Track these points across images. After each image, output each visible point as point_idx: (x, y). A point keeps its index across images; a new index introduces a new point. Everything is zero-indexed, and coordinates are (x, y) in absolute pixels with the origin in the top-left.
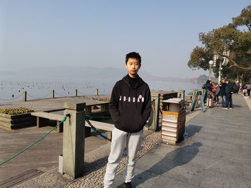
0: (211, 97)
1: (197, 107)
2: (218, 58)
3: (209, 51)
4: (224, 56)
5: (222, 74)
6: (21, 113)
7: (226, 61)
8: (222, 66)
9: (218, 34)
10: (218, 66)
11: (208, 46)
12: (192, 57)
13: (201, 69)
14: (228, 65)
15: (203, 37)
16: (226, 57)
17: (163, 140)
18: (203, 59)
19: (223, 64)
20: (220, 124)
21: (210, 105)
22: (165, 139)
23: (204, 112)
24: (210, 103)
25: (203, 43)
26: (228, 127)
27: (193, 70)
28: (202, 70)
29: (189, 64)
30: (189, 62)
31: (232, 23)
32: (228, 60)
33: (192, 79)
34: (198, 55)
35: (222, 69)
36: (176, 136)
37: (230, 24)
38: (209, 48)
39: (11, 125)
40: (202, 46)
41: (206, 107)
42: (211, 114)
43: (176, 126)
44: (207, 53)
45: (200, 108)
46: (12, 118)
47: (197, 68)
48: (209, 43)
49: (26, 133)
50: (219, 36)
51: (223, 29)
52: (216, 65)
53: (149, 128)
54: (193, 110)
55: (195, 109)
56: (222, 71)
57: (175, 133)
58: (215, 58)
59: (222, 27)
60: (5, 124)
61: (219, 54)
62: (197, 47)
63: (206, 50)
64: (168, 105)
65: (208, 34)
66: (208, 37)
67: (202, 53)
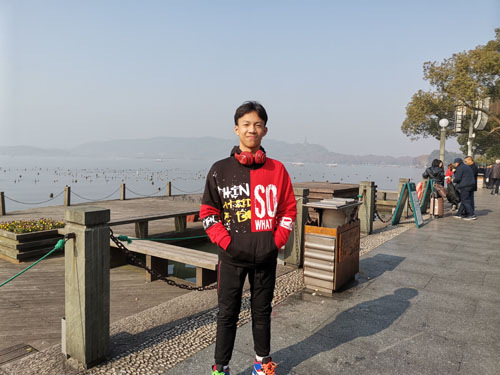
0: (439, 196)
1: (408, 217)
2: (465, 114)
3: (445, 98)
4: (478, 109)
5: (474, 148)
6: (38, 229)
7: (482, 119)
8: (475, 131)
9: (463, 64)
10: (465, 131)
11: (444, 90)
12: (410, 113)
13: (431, 136)
14: (488, 128)
15: (432, 71)
16: (483, 111)
17: (308, 287)
18: (433, 117)
19: (476, 126)
20: (447, 254)
21: (436, 213)
22: (310, 284)
23: (420, 226)
24: (436, 207)
25: (432, 83)
26: (460, 260)
27: (412, 139)
28: (432, 138)
29: (405, 128)
30: (404, 123)
31: (495, 39)
32: (486, 118)
33: (415, 159)
34: (423, 109)
35: (474, 136)
36: (332, 278)
37: (490, 43)
38: (446, 94)
39: (18, 252)
40: (431, 89)
41: (426, 217)
43: (333, 258)
44: (441, 102)
46: (19, 238)
47: (421, 136)
48: (446, 84)
49: (44, 269)
50: (467, 68)
51: (476, 54)
52: (462, 127)
53: (286, 260)
56: (474, 141)
57: (330, 271)
58: (459, 114)
59: (474, 49)
60: (8, 252)
61: (467, 105)
62: (420, 91)
63: (439, 97)
64: (320, 211)
65: (442, 64)
66: (442, 69)
67: (432, 104)
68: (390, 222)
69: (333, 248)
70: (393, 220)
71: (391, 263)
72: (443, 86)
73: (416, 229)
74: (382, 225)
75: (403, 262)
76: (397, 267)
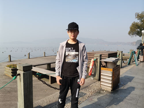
1: (133, 62)
3: (142, 24)
12: (131, 29)
13: (137, 36)
15: (138, 15)
17: (102, 88)
18: (138, 30)
21: (142, 61)
23: (137, 65)
24: (142, 59)
25: (138, 19)
27: (132, 37)
29: (129, 33)
30: (129, 32)
33: (132, 43)
34: (135, 27)
36: (111, 86)
38: (142, 23)
39: (12, 74)
40: (138, 21)
41: (139, 62)
42: (142, 67)
43: (111, 79)
44: (141, 25)
45: (135, 63)
46: (12, 70)
47: (134, 36)
48: (142, 19)
53: (94, 78)
54: (129, 64)
55: (131, 63)
57: (110, 83)
60: (9, 74)
62: (134, 22)
63: (140, 23)
64: (106, 62)
65: (141, 13)
66: (141, 15)
67: (138, 26)
68: (127, 64)
69: (111, 75)
70: (128, 63)
71: (130, 79)
72: (141, 20)
73: (136, 66)
74: (125, 65)
75: (134, 79)
76: (132, 81)
